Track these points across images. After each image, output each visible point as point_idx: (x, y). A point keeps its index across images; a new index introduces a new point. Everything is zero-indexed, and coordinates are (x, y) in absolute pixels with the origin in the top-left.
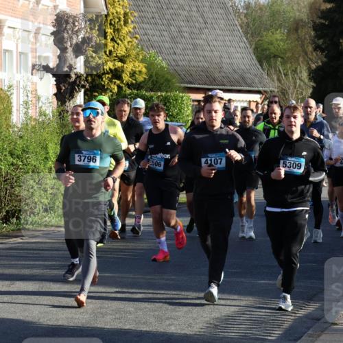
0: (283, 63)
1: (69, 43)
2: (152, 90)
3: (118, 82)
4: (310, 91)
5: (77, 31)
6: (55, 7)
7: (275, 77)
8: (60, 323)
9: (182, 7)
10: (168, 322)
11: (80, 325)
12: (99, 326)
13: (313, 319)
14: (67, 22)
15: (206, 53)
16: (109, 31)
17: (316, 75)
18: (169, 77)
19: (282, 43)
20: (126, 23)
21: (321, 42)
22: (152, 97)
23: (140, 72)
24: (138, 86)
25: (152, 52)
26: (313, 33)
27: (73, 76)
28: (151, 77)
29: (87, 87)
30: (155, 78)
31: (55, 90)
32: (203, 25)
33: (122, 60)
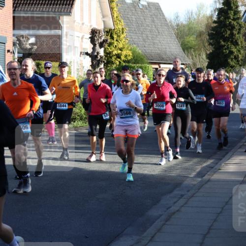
0: (194, 51)
1: (97, 42)
2: (134, 63)
3: (119, 60)
4: (207, 64)
5: (101, 37)
6: (91, 26)
7: (191, 58)
8: (95, 169)
9: (148, 26)
10: (144, 169)
11: (104, 170)
12: (112, 170)
13: (210, 167)
14: (96, 33)
15: (159, 47)
16: (115, 36)
17: (209, 57)
18: (143, 57)
19: (194, 42)
20: (123, 33)
21: (212, 41)
22: (134, 67)
23: (129, 55)
24: (128, 62)
25: (135, 46)
26: (208, 37)
27: (99, 57)
28: (134, 57)
29: (105, 62)
30: (136, 58)
31: (91, 64)
32: (158, 34)
33: (121, 50)
